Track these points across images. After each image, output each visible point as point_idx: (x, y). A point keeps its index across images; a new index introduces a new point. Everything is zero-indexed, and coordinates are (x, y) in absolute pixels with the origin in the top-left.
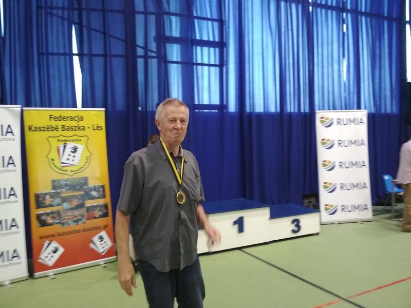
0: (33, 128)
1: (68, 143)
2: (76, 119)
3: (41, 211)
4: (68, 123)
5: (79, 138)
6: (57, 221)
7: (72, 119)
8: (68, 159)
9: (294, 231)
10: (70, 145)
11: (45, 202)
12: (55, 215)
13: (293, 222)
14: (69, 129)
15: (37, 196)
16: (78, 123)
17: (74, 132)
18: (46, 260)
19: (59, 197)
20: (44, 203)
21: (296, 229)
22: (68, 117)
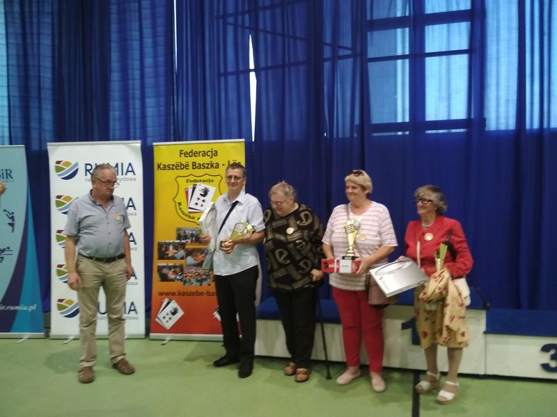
0: (162, 166)
1: (198, 184)
2: (209, 154)
3: (163, 263)
4: (200, 160)
6: (178, 277)
7: (205, 154)
8: (197, 204)
10: (200, 187)
11: (167, 252)
12: (177, 269)
14: (200, 166)
15: (160, 245)
16: (211, 160)
17: (206, 171)
18: (164, 321)
19: (183, 248)
20: (168, 255)
22: (199, 152)
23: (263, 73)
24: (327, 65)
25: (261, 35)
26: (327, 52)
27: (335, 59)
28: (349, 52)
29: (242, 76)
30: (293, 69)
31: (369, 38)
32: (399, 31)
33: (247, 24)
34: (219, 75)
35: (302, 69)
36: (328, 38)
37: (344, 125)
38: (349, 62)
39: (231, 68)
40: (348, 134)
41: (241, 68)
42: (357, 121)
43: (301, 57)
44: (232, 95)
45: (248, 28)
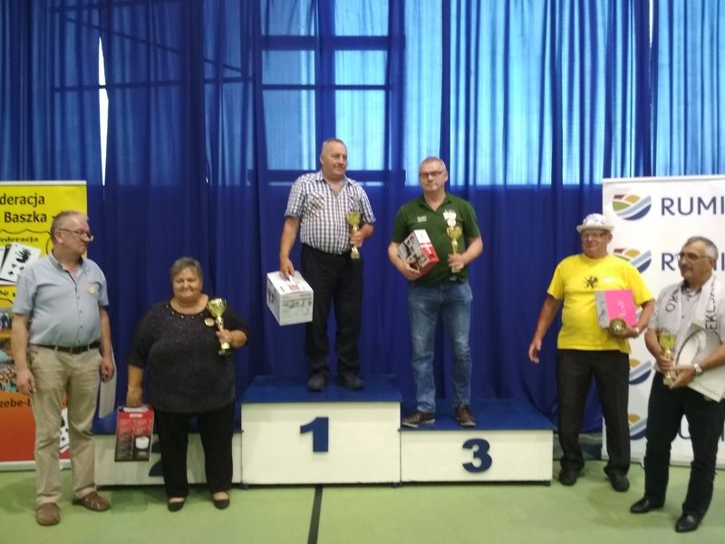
1: (13, 244)
2: (32, 200)
4: (17, 209)
5: (34, 236)
7: (25, 200)
8: (11, 273)
9: (468, 467)
10: (17, 249)
13: (468, 445)
14: (17, 218)
16: (35, 209)
17: (26, 225)
21: (477, 463)
22: (16, 198)
23: (118, 92)
24: (209, 88)
25: (116, 40)
26: (209, 72)
27: (218, 81)
28: (239, 75)
29: (87, 94)
30: (160, 89)
31: (264, 58)
32: (303, 53)
33: (96, 22)
34: (53, 89)
35: (174, 90)
36: (210, 53)
37: (232, 169)
38: (238, 87)
39: (71, 80)
40: (237, 182)
41: (86, 82)
42: (250, 165)
43: (173, 75)
44: (72, 120)
45: (96, 28)
